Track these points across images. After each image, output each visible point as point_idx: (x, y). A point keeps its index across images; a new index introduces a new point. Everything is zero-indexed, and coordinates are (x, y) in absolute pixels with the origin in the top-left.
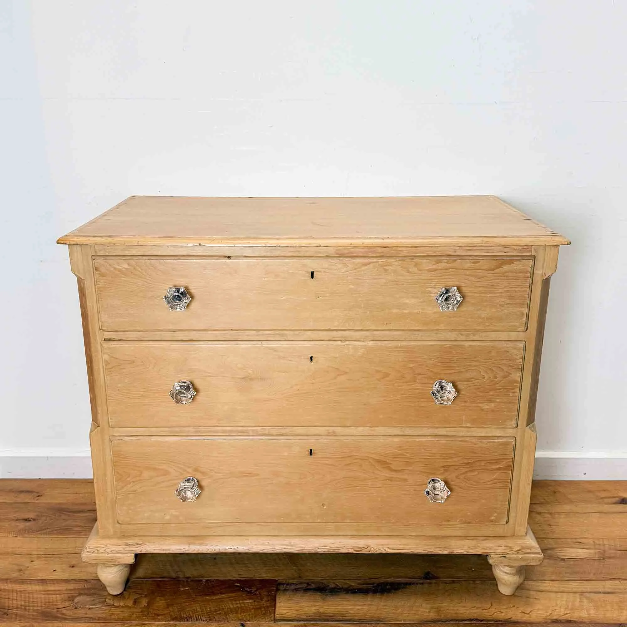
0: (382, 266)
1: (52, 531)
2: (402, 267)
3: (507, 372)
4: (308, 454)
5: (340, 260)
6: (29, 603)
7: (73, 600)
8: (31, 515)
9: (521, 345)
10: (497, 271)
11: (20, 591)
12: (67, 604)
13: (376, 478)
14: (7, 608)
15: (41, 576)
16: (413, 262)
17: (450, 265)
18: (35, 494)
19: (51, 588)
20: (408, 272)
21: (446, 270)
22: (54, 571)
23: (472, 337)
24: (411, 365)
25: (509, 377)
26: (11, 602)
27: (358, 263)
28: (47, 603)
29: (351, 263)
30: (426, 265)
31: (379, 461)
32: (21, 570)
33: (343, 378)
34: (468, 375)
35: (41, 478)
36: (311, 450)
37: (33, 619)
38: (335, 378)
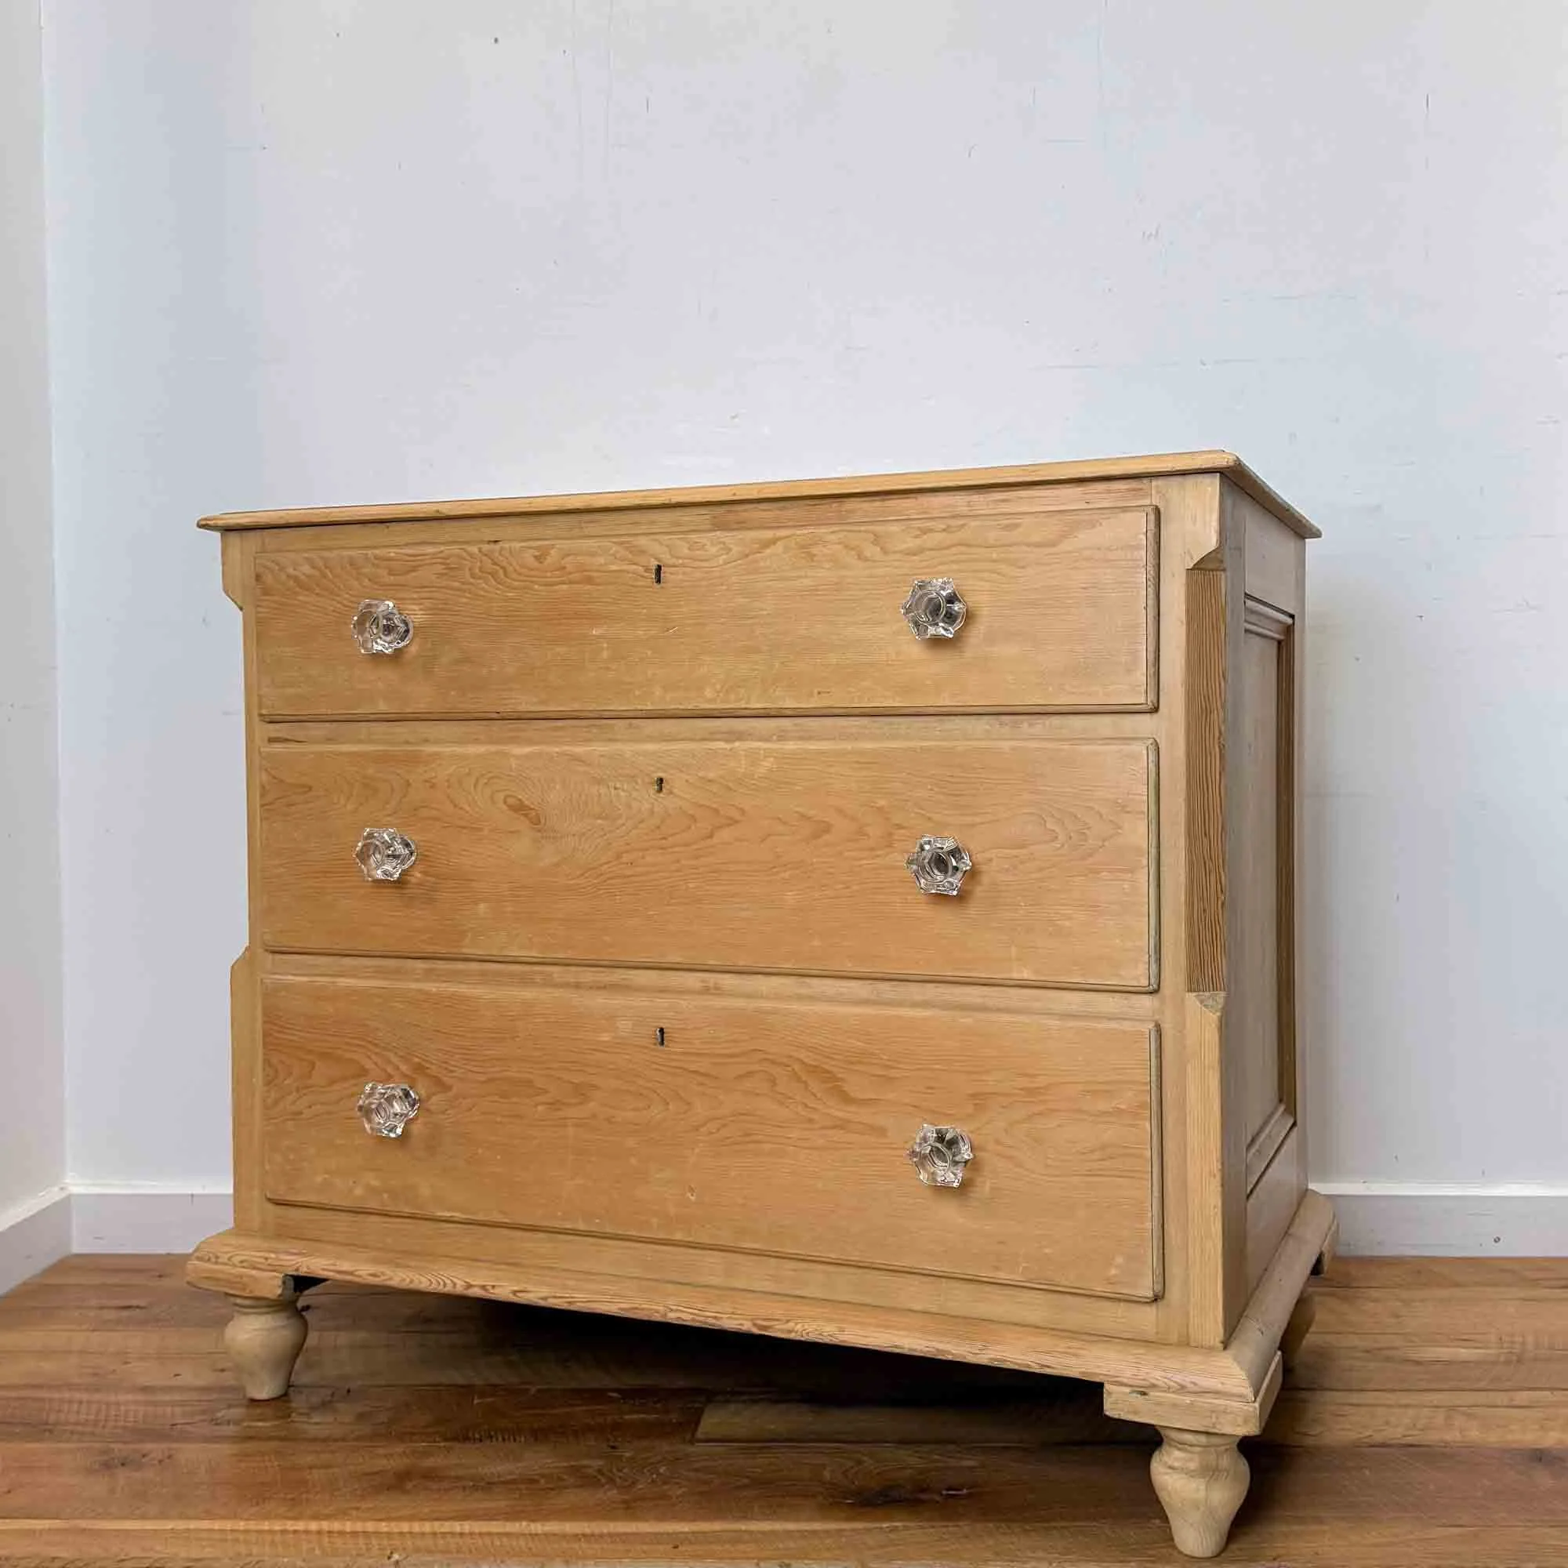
3: (1110, 823)
4: (654, 1041)
6: (106, 1417)
8: (138, 1302)
10: (1064, 545)
11: (89, 1401)
13: (811, 1121)
14: (53, 1423)
17: (954, 537)
18: (151, 1273)
19: (164, 1397)
20: (860, 557)
21: (945, 548)
22: (176, 1375)
25: (1119, 838)
26: (63, 1415)
28: (149, 1417)
30: (902, 538)
31: (814, 1070)
32: (96, 1374)
34: (1016, 831)
36: (662, 1031)
38: (711, 835)
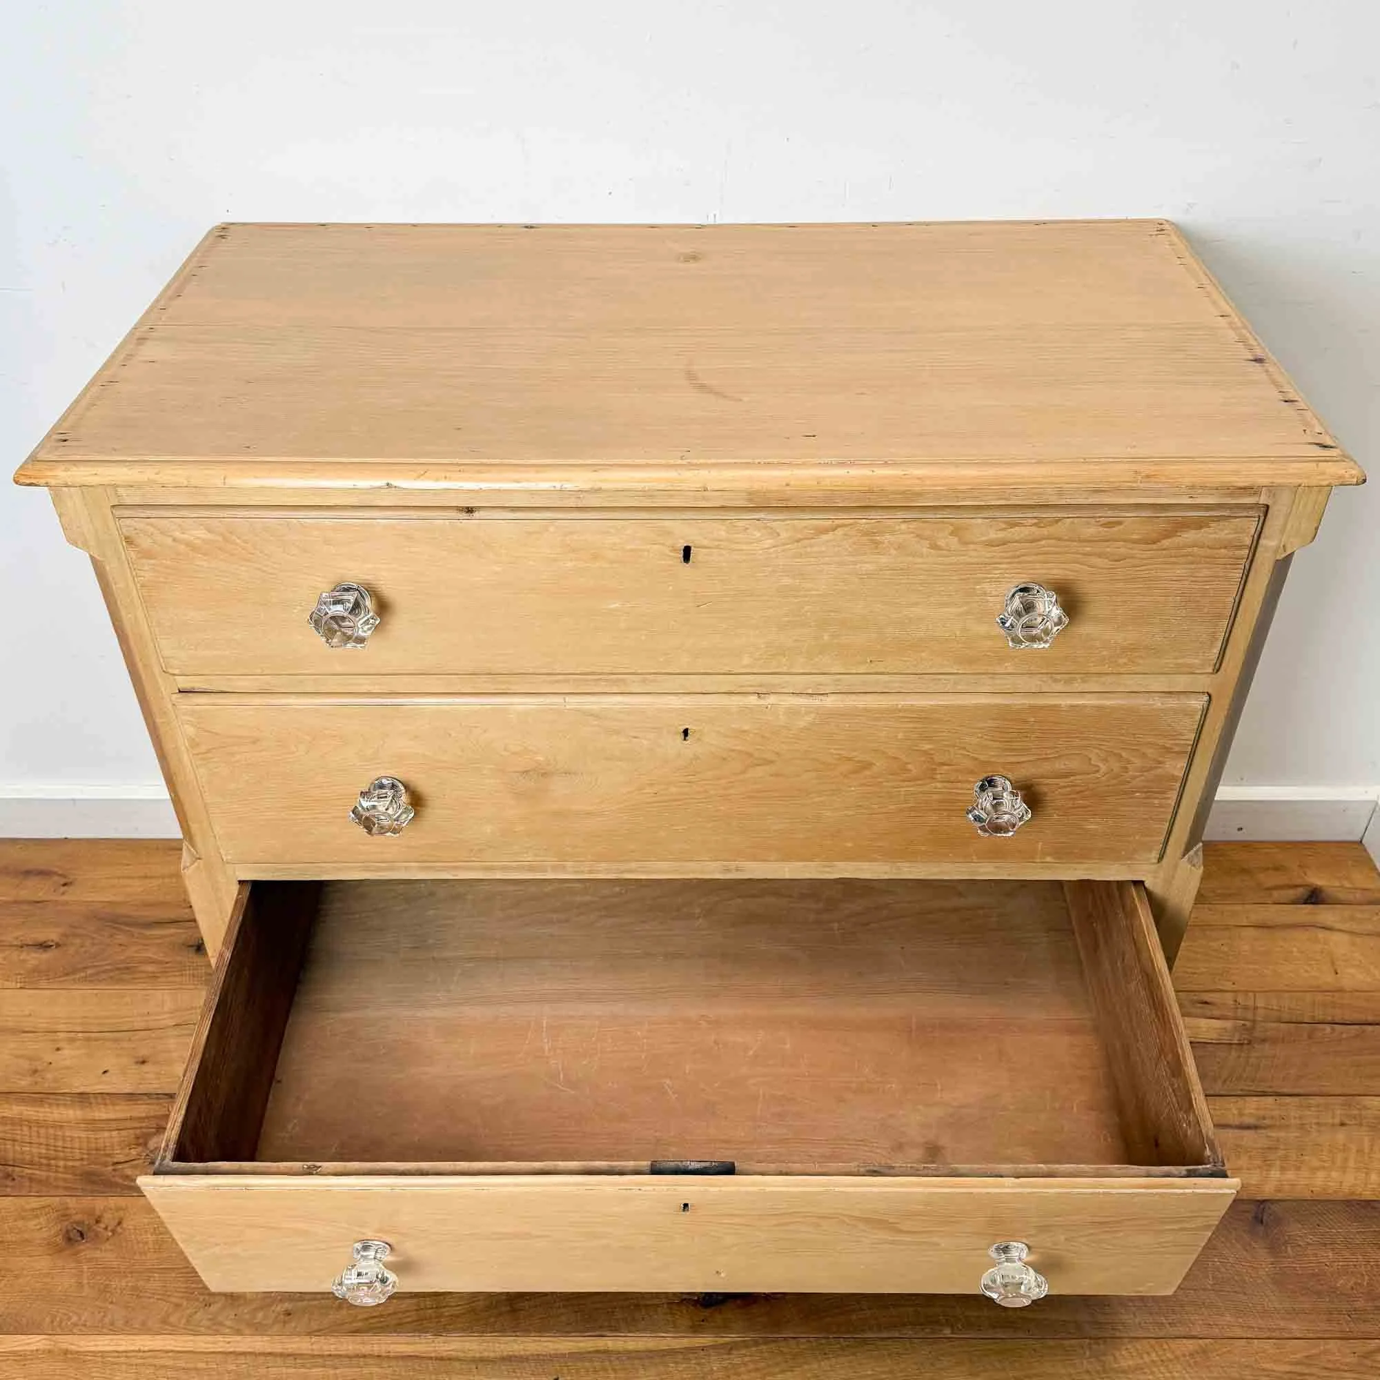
0: (866, 534)
1: (97, 974)
2: (918, 536)
3: (1154, 760)
5: (758, 520)
6: (55, 1151)
7: (145, 1144)
8: (52, 935)
9: (1198, 703)
10: (1166, 543)
11: (37, 1122)
12: (133, 1152)
14: (11, 1163)
15: (79, 1084)
16: (947, 523)
17: (1045, 531)
18: (56, 878)
19: (101, 1113)
20: (934, 547)
21: (1032, 541)
22: (105, 1072)
23: (1078, 686)
24: (927, 747)
25: (1160, 770)
26: (18, 1148)
27: (805, 527)
28: (92, 1150)
29: (785, 526)
30: (983, 530)
32: (35, 1071)
33: (759, 772)
34: (1060, 766)
35: (69, 837)
37: (66, 1188)
38: (743, 772)
